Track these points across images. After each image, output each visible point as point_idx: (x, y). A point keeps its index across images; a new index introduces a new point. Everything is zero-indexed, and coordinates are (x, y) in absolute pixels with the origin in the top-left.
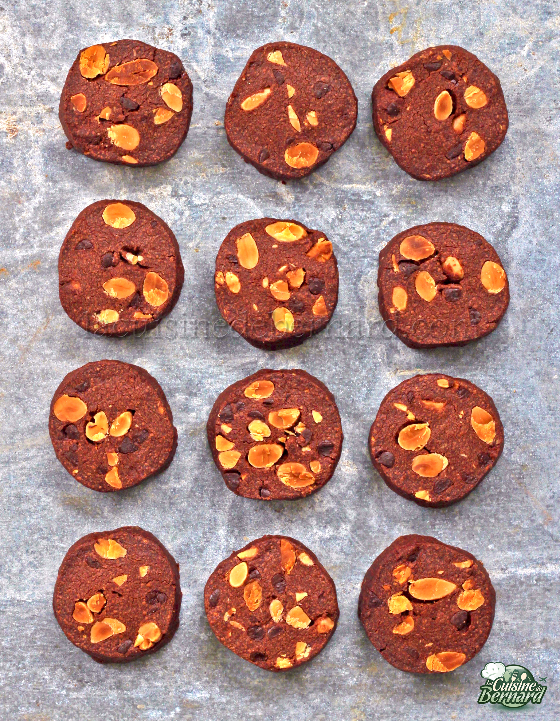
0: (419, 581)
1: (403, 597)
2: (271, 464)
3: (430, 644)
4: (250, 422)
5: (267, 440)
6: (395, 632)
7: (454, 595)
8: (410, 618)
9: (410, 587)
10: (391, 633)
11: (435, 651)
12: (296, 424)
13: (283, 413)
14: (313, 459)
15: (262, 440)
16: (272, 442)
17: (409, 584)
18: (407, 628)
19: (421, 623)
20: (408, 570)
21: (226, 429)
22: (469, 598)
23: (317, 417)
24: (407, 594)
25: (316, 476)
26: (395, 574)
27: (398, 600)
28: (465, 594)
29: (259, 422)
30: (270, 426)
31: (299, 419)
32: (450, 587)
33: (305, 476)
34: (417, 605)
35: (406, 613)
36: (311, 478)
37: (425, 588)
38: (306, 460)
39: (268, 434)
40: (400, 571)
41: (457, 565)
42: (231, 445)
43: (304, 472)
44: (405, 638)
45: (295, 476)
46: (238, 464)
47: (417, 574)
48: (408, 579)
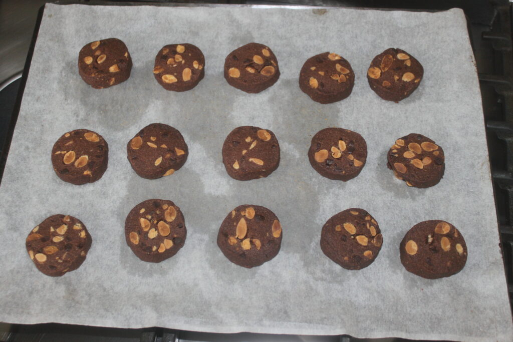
0: (237, 233)
1: (243, 242)
2: (168, 226)
3: (268, 234)
4: (150, 239)
5: (157, 229)
6: (259, 249)
7: (247, 219)
8: (254, 240)
9: (239, 238)
10: (259, 250)
11: (271, 233)
12: (147, 219)
13: (143, 225)
14: (162, 208)
15: (157, 231)
16: (157, 226)
17: (237, 238)
18: (258, 242)
19: (257, 236)
20: (231, 238)
21: (155, 248)
22: (249, 213)
23: (143, 211)
24: (242, 240)
25: (169, 206)
26: (232, 244)
27: (244, 245)
28: (247, 215)
29: (149, 235)
30: (150, 230)
31: (145, 218)
32: (243, 221)
33: (170, 210)
34: (248, 236)
35: (251, 242)
36: (171, 208)
37: (241, 231)
38: (163, 211)
39: (154, 229)
40: (230, 241)
41: (233, 217)
42: (162, 244)
43: (168, 211)
44: (263, 245)
45: (171, 214)
46: (170, 239)
47: (234, 234)
48: (235, 238)
